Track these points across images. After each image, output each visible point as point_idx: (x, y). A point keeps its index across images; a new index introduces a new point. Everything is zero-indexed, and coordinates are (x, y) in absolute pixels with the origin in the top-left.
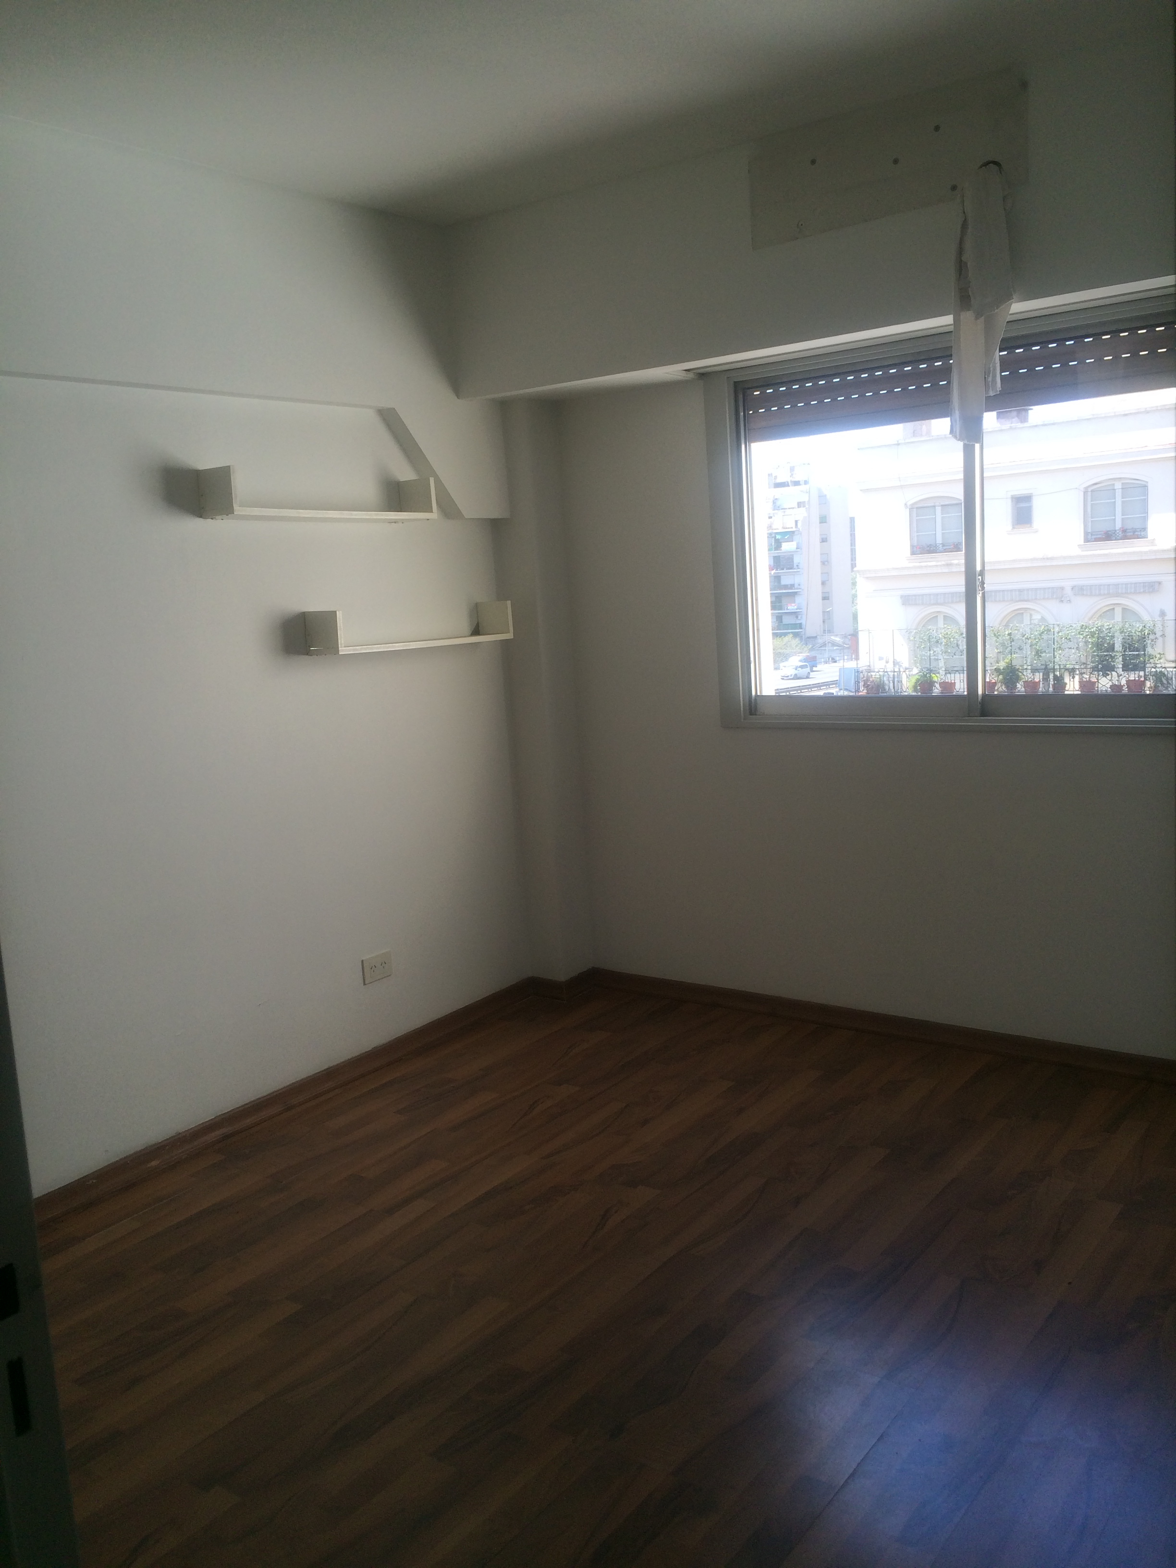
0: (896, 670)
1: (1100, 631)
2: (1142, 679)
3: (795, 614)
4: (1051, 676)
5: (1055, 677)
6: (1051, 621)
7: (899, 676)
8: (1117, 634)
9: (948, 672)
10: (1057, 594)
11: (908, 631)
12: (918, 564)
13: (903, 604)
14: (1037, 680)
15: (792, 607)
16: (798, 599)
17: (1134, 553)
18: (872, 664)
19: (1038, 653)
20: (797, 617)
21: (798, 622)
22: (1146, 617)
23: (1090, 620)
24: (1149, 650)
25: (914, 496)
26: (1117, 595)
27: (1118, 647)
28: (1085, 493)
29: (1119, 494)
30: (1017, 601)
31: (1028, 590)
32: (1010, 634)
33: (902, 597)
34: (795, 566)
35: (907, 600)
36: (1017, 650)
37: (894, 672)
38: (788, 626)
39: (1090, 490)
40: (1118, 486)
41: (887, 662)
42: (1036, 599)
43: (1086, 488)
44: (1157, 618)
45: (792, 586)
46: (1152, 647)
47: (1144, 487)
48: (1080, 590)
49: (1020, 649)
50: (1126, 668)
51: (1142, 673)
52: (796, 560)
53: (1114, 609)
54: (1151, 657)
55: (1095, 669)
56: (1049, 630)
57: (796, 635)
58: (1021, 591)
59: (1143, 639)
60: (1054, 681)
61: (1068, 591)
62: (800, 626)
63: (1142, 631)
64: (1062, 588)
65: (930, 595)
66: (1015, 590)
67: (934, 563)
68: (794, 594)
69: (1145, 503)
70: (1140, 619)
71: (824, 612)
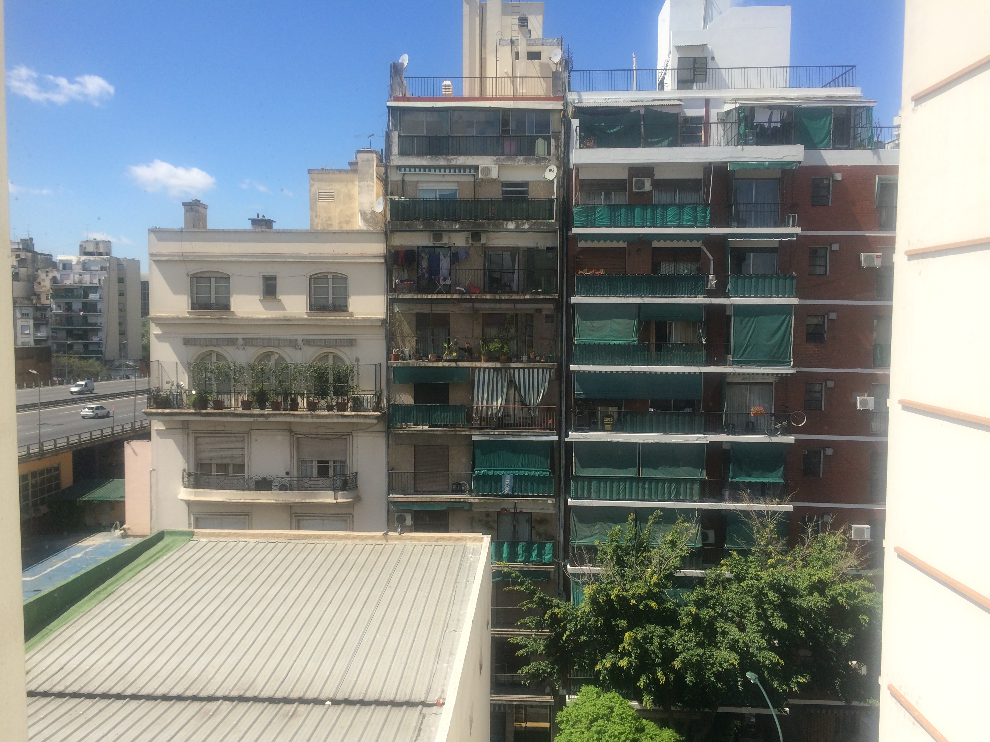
0: (179, 391)
1: (320, 368)
2: (346, 401)
3: (98, 344)
4: (289, 399)
5: (292, 399)
6: (289, 361)
7: (180, 395)
8: (331, 372)
9: (218, 393)
10: (293, 344)
11: (189, 363)
12: (197, 317)
13: (185, 344)
14: (280, 400)
15: (95, 339)
16: (100, 334)
17: (340, 320)
18: (160, 385)
19: (281, 382)
20: (99, 346)
21: (100, 349)
22: (347, 361)
23: (313, 361)
24: (350, 383)
25: (195, 269)
26: (330, 346)
27: (331, 380)
28: (310, 279)
29: (331, 281)
30: (266, 347)
31: (273, 339)
32: (262, 369)
33: (184, 339)
34: (98, 311)
35: (188, 342)
36: (267, 380)
37: (177, 392)
38: (92, 352)
39: (313, 277)
40: (330, 276)
41: (172, 385)
42: (279, 346)
43: (311, 276)
44: (354, 363)
45: (96, 324)
46: (352, 381)
47: (345, 279)
48: (308, 342)
49: (269, 379)
50: (336, 394)
51: (346, 398)
52: (99, 306)
53: (328, 355)
54: (351, 387)
55: (315, 395)
56: (288, 367)
57: (98, 359)
58: (269, 340)
59: (346, 376)
60: (291, 401)
61: (300, 342)
62: (101, 352)
63: (345, 370)
64: (296, 340)
65: (206, 338)
66: (265, 339)
67: (209, 317)
68: (98, 330)
69: (346, 289)
70: (343, 362)
71: (120, 344)
